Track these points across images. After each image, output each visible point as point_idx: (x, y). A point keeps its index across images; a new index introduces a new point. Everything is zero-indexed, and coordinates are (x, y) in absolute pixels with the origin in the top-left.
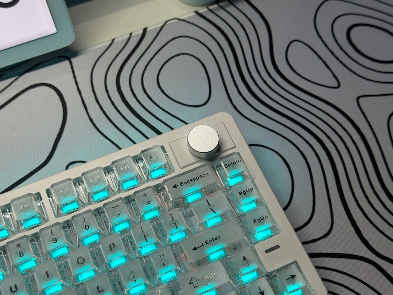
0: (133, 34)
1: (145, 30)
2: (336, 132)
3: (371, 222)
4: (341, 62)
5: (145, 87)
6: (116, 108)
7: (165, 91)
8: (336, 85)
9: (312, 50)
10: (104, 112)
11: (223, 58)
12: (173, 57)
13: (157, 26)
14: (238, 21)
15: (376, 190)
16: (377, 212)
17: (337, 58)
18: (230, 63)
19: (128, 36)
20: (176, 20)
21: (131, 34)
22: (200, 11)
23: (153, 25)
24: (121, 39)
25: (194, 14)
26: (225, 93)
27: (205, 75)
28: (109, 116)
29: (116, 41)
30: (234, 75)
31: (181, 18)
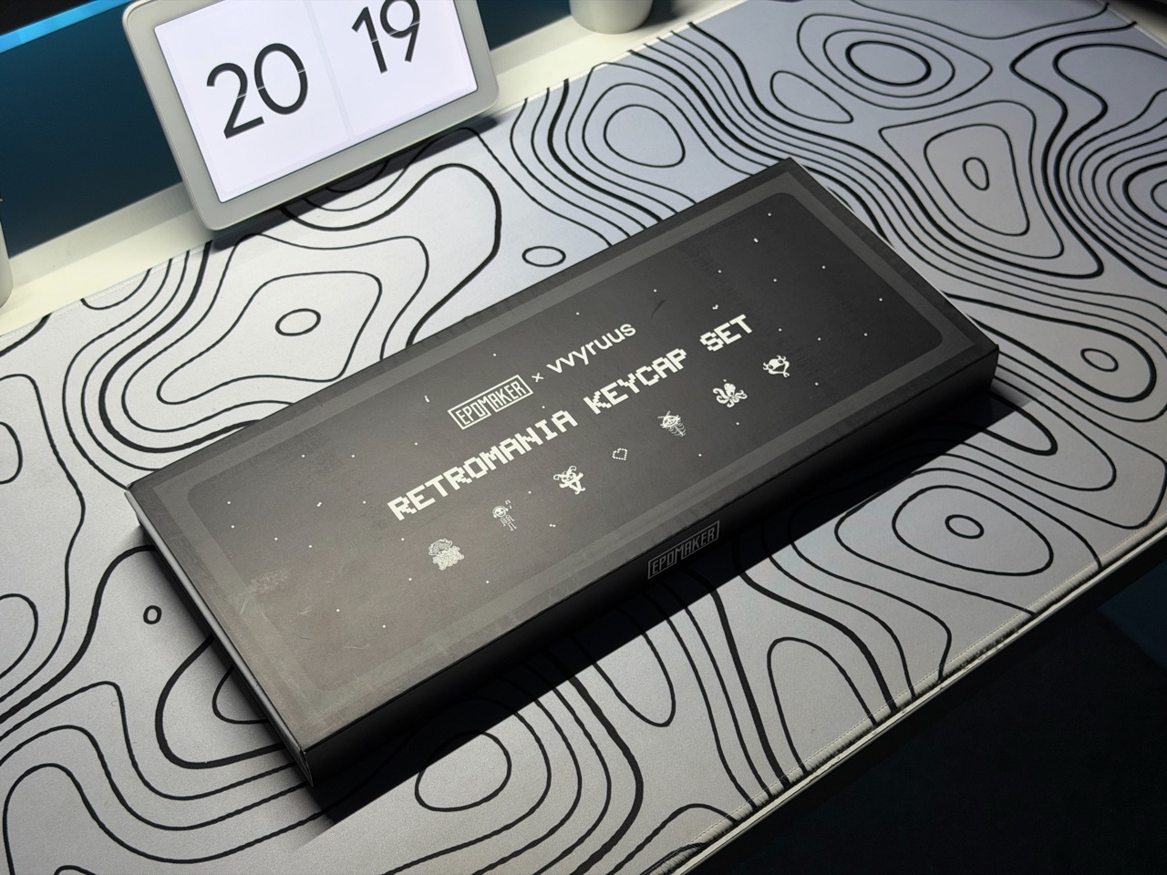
0: (551, 90)
1: (566, 83)
2: (862, 173)
3: (928, 263)
4: (847, 91)
5: (592, 151)
6: (561, 181)
7: (621, 153)
8: (848, 119)
9: (806, 81)
10: (547, 188)
11: (687, 104)
12: (617, 112)
13: (581, 75)
14: (693, 56)
15: (926, 228)
16: (933, 252)
17: (841, 87)
18: (698, 109)
19: (546, 92)
20: (606, 65)
21: (548, 89)
22: (636, 50)
23: (576, 75)
24: (536, 97)
25: (629, 54)
26: (703, 146)
27: (670, 127)
28: (556, 191)
29: (529, 100)
30: (709, 123)
31: (612, 61)
